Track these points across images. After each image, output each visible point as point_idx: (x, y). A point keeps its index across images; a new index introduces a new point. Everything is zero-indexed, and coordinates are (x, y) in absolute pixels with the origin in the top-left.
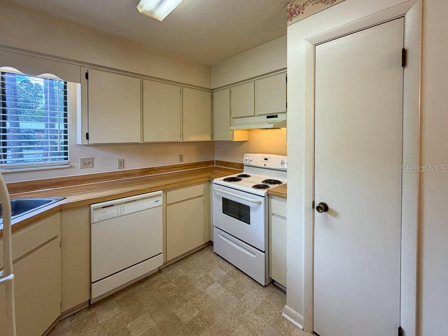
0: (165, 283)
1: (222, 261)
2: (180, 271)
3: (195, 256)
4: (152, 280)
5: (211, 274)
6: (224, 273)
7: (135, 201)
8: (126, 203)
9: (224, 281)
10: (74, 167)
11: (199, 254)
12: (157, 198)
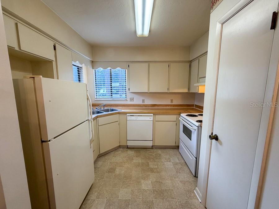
0: (152, 153)
1: (180, 156)
2: (160, 151)
3: (169, 149)
4: (148, 150)
5: (172, 159)
6: (178, 161)
7: (142, 116)
8: (138, 116)
9: (175, 164)
10: (128, 101)
11: (172, 149)
12: (150, 117)
